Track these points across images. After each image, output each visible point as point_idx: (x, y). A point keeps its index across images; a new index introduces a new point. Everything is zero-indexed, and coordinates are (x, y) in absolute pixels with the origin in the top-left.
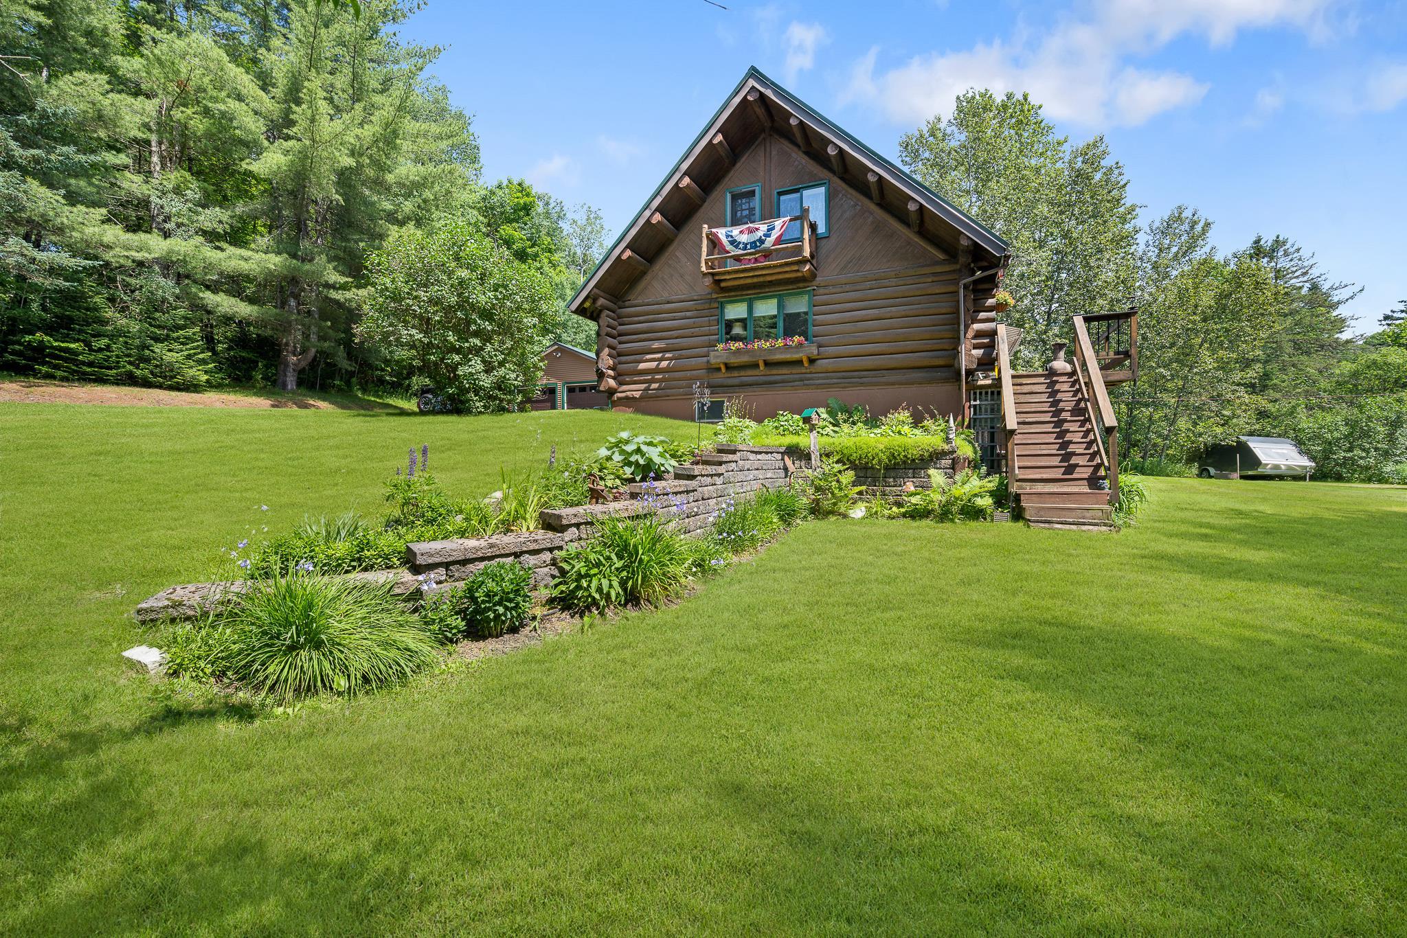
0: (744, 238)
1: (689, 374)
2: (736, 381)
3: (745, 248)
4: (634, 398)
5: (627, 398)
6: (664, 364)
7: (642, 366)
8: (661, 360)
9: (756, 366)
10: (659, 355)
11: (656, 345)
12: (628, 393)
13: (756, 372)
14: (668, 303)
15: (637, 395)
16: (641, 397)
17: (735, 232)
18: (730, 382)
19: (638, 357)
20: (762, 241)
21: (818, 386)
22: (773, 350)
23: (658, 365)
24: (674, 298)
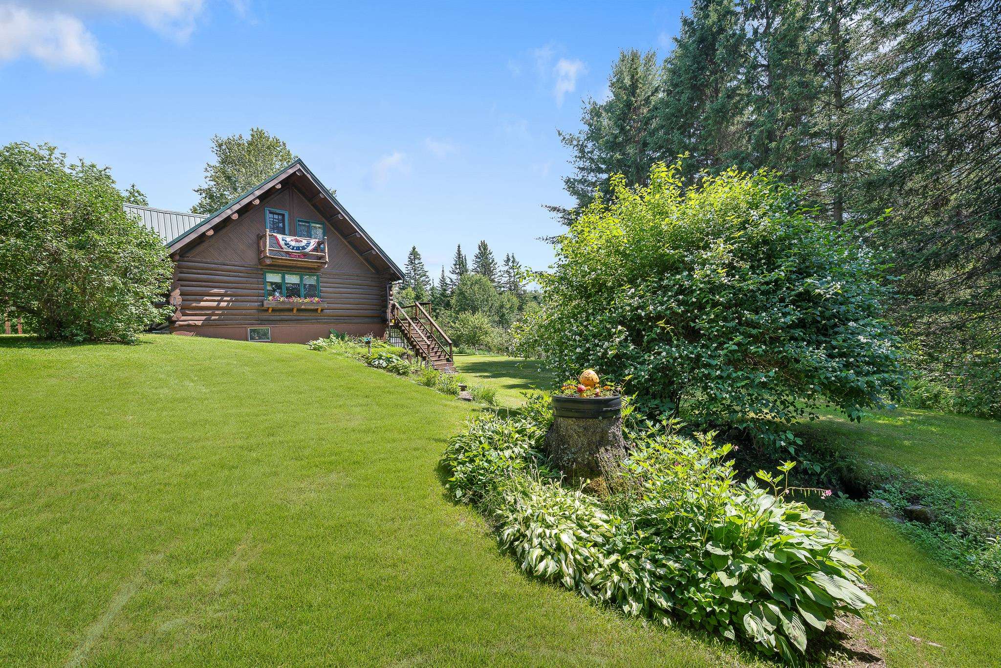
0: (293, 244)
1: (244, 312)
2: (278, 318)
3: (293, 249)
4: (196, 326)
5: (189, 325)
6: (223, 304)
7: (203, 304)
8: (219, 301)
9: (291, 310)
10: (219, 298)
11: (216, 291)
12: (190, 322)
13: (291, 314)
14: (224, 265)
15: (200, 323)
16: (203, 325)
17: (289, 239)
18: (272, 318)
19: (198, 297)
20: (304, 248)
21: (325, 323)
22: (302, 304)
23: (218, 305)
24: (228, 262)
